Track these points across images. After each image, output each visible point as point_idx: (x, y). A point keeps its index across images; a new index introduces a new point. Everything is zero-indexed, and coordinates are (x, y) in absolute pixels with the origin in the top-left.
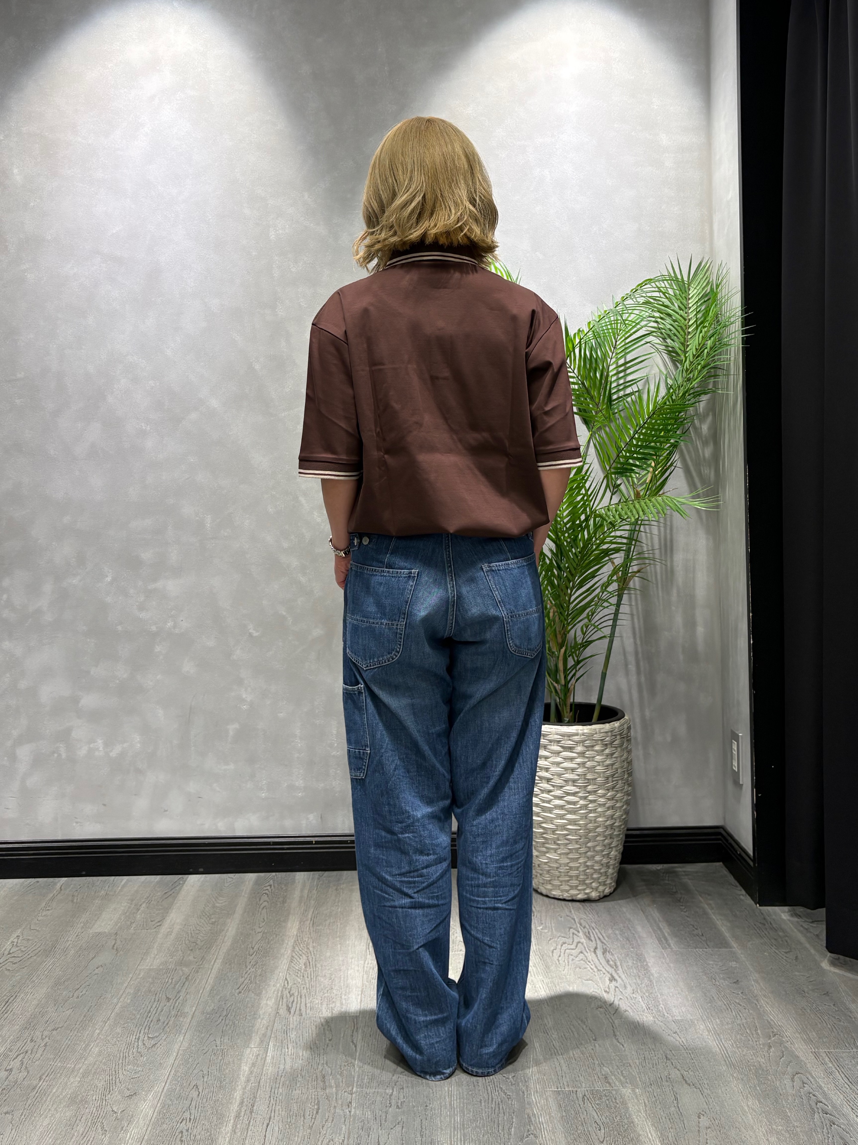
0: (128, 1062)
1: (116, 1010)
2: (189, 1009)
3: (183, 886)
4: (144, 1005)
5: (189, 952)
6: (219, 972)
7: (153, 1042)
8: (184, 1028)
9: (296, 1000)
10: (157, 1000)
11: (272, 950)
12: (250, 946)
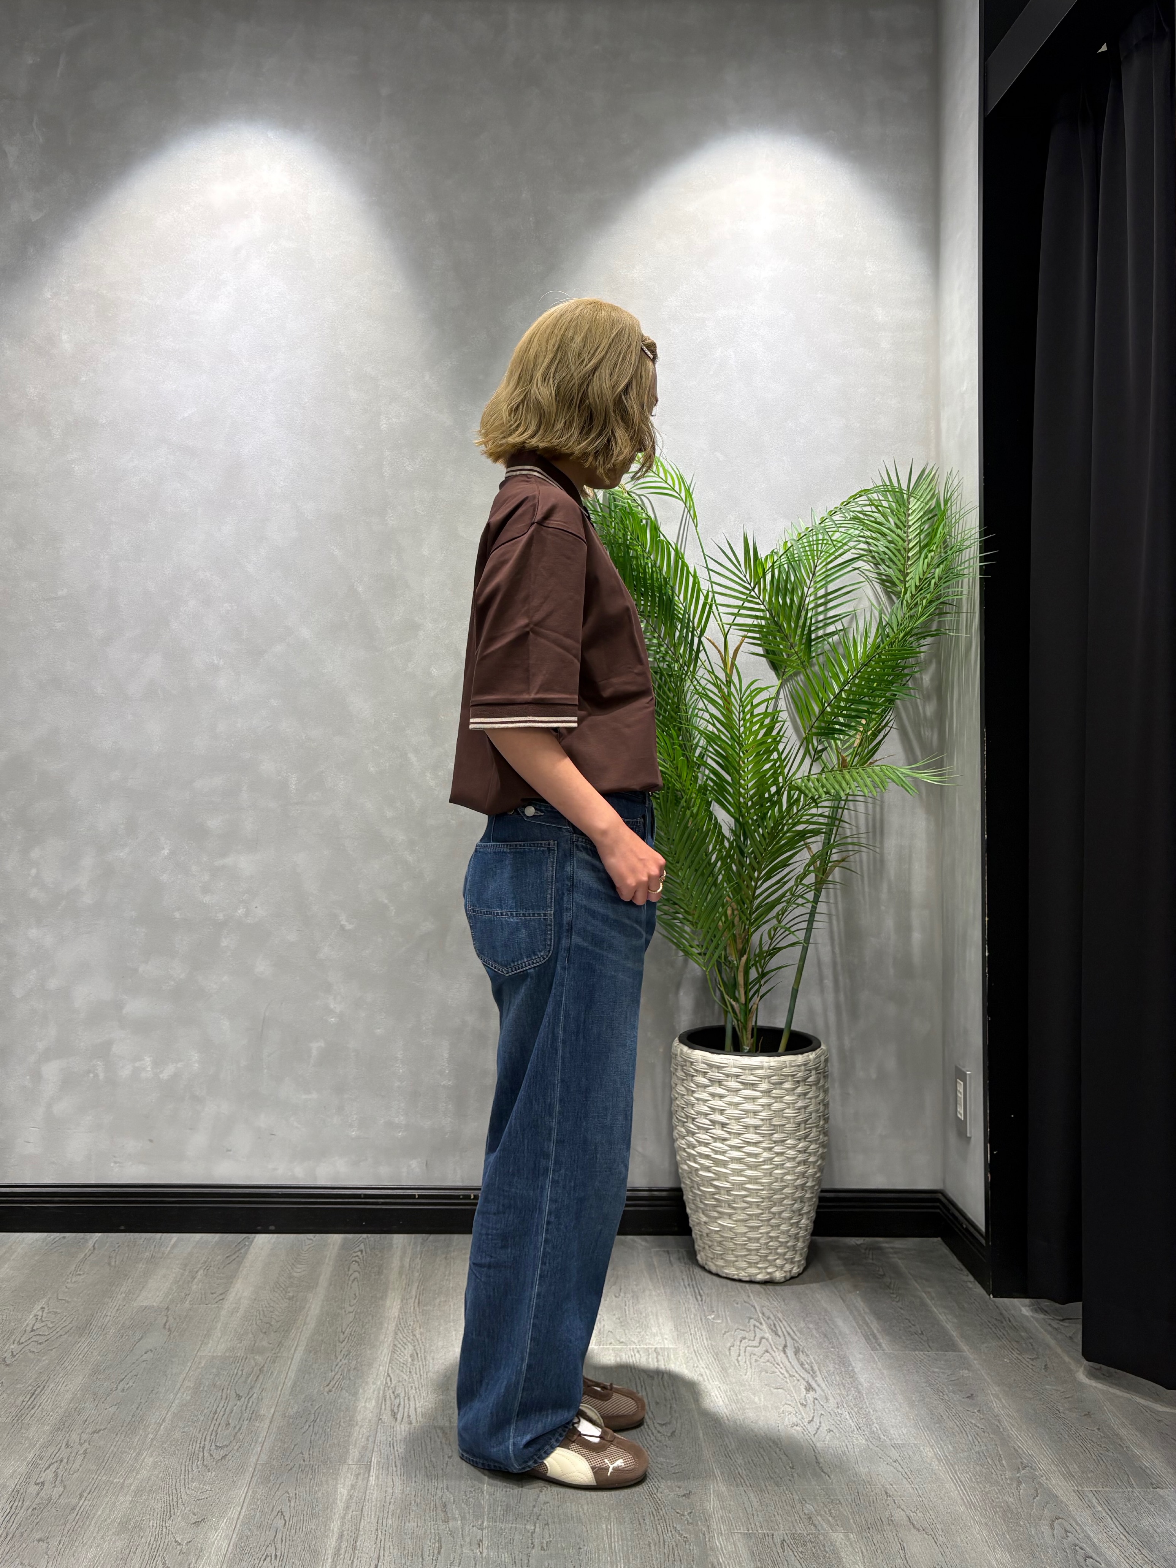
0: (192, 1479)
1: (172, 1409)
2: (267, 1410)
3: (249, 1248)
4: (208, 1403)
5: (262, 1335)
6: (302, 1363)
7: (222, 1453)
8: (262, 1435)
9: (402, 1403)
10: (224, 1397)
11: (368, 1337)
12: (339, 1329)
